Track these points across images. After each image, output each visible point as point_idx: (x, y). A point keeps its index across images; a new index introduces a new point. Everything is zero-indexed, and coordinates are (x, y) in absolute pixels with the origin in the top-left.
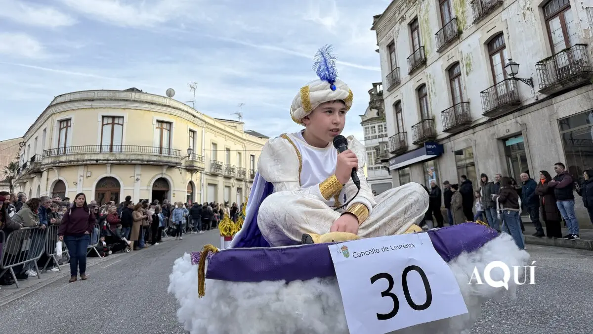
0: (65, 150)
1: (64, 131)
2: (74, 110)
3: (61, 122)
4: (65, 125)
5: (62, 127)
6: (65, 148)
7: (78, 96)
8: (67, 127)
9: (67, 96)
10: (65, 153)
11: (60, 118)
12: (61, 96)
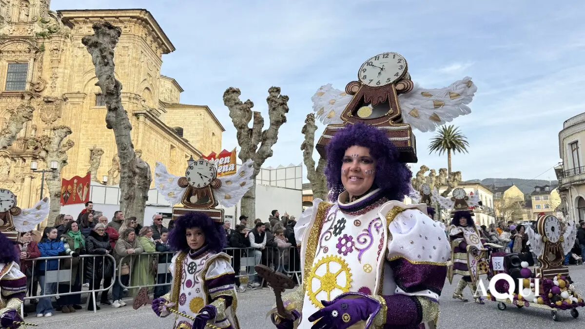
0: (580, 170)
1: (575, 152)
2: (579, 132)
3: (572, 144)
4: (575, 147)
5: (573, 149)
6: (579, 167)
7: (579, 119)
8: (577, 148)
9: (571, 120)
10: (580, 172)
11: (570, 142)
12: (566, 121)
